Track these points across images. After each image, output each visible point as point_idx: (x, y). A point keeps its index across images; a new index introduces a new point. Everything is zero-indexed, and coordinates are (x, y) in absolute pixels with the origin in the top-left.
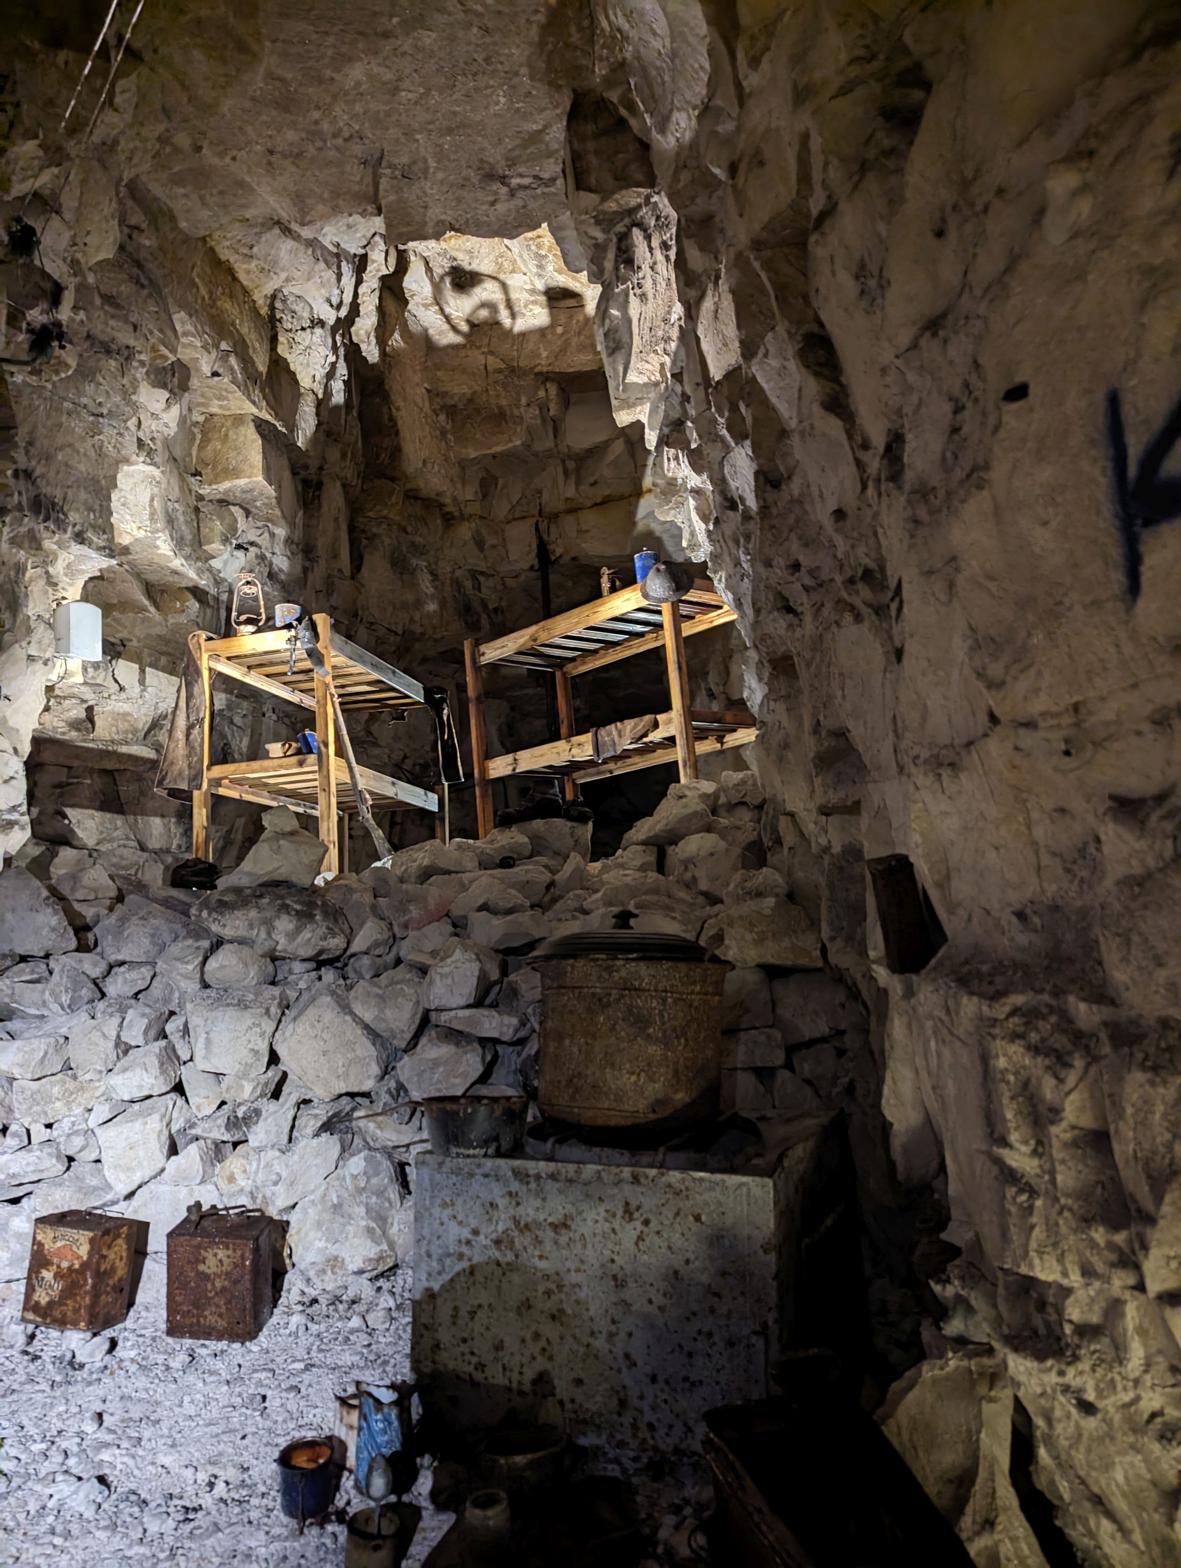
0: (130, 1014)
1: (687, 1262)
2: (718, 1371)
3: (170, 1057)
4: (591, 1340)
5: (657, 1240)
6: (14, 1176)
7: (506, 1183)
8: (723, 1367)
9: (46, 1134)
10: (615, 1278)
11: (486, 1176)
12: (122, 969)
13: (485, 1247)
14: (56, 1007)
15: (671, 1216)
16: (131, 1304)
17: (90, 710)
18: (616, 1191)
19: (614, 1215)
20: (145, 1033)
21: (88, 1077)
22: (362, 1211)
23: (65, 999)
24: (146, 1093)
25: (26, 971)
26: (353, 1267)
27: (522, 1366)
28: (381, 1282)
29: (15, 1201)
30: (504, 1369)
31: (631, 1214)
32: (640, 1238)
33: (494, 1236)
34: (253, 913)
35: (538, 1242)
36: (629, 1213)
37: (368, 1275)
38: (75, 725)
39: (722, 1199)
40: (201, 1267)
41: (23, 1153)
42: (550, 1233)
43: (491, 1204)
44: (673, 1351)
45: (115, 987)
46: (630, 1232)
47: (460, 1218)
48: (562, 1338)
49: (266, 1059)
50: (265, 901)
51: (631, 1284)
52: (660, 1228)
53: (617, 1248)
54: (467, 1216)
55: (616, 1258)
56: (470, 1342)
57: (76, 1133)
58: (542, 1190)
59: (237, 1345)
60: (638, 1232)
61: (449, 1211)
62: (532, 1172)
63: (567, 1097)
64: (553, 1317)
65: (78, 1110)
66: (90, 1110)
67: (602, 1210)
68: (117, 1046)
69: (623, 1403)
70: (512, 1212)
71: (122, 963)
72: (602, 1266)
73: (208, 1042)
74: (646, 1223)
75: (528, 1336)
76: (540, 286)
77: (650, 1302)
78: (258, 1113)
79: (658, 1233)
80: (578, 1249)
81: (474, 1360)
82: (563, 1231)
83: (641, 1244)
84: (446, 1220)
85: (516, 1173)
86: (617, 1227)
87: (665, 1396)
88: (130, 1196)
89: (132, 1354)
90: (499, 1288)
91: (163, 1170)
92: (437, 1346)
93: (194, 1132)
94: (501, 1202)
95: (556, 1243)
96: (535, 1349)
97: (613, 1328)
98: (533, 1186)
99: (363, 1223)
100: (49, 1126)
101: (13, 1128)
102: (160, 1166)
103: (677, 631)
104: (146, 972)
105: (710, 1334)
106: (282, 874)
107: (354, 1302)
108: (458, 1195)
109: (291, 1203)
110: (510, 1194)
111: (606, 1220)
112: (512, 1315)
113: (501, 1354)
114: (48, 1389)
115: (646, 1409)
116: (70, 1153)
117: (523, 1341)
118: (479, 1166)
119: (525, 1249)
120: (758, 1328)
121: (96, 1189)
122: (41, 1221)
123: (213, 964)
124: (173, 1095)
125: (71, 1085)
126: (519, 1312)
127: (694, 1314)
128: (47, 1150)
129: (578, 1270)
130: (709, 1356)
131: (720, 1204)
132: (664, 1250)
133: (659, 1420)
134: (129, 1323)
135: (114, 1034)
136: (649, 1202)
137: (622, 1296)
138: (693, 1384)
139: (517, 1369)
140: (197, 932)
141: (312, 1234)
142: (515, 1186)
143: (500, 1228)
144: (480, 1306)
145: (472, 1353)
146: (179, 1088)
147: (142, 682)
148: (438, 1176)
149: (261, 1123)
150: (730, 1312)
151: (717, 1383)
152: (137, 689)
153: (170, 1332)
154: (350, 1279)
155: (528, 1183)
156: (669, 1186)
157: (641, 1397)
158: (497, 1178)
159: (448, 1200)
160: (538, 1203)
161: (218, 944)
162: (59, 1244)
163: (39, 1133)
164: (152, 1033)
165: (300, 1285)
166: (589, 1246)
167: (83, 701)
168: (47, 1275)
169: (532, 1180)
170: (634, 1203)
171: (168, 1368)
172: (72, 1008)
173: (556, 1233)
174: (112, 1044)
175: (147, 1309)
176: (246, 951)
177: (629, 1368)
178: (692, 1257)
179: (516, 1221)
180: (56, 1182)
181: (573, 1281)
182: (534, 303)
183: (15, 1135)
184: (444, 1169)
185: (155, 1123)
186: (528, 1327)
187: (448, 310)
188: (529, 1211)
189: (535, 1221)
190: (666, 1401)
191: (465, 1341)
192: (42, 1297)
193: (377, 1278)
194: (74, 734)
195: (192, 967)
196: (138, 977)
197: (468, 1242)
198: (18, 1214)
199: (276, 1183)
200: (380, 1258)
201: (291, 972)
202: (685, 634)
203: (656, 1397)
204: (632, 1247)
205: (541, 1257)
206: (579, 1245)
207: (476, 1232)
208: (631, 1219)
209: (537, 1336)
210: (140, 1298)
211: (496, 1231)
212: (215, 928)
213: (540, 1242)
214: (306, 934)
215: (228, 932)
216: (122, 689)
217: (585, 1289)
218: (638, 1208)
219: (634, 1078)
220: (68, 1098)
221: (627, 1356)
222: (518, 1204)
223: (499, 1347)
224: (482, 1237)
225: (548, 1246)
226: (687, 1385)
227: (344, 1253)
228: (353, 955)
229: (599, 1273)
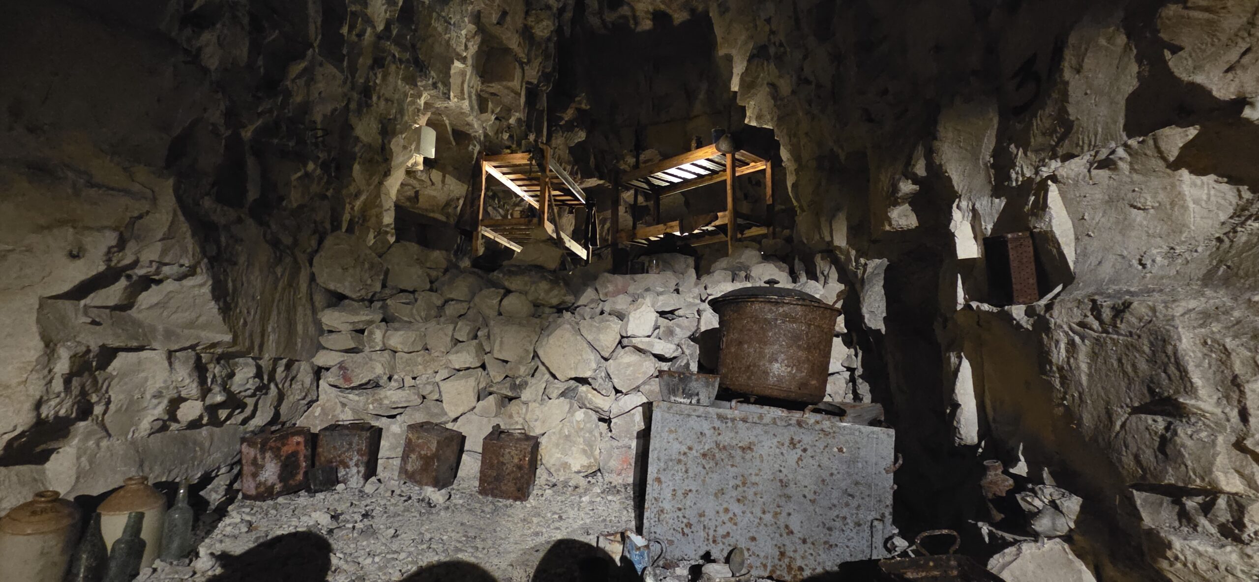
0: (460, 324)
1: (832, 474)
2: (849, 540)
3: (481, 350)
4: (763, 516)
5: (811, 461)
6: (394, 402)
7: (712, 422)
8: (853, 538)
9: (412, 382)
10: (781, 481)
11: (698, 416)
12: (453, 302)
13: (696, 457)
14: (418, 318)
15: (822, 447)
16: (455, 476)
17: (417, 193)
18: (785, 431)
19: (783, 445)
20: (468, 334)
21: (436, 354)
22: (581, 440)
23: (423, 314)
24: (467, 366)
25: (404, 298)
26: (575, 469)
27: (716, 527)
28: (590, 479)
29: (393, 417)
30: (705, 527)
31: (794, 445)
32: (800, 459)
33: (702, 451)
34: (527, 279)
35: (731, 456)
36: (793, 444)
37: (582, 474)
38: (409, 199)
39: (859, 440)
40: (501, 459)
41: (400, 391)
42: (739, 452)
43: (701, 433)
44: (818, 526)
45: (450, 310)
46: (792, 456)
47: (680, 440)
48: (744, 513)
49: (531, 356)
50: (533, 273)
51: (792, 485)
52: (813, 454)
53: (783, 464)
54: (685, 439)
55: (782, 469)
56: (683, 511)
57: (428, 383)
58: (735, 427)
59: (518, 503)
60: (798, 456)
61: (673, 436)
62: (729, 416)
63: (745, 377)
64: (739, 500)
65: (430, 371)
66: (437, 372)
67: (775, 440)
68: (452, 340)
69: (782, 554)
70: (715, 439)
71: (452, 300)
72: (773, 473)
73: (501, 343)
74: (805, 450)
75: (721, 510)
76: (651, 9)
77: (805, 496)
78: (526, 383)
79: (812, 457)
80: (757, 462)
81: (685, 521)
82: (749, 451)
83: (800, 462)
84: (671, 440)
85: (719, 417)
86: (785, 452)
87: (811, 551)
88: (456, 420)
89: (461, 502)
90: (704, 481)
91: (474, 408)
92: (662, 511)
93: (492, 389)
94: (708, 433)
95: (743, 458)
96: (726, 518)
97: (778, 510)
98: (730, 424)
99: (581, 447)
100: (414, 378)
101: (396, 377)
102: (473, 405)
103: (734, 171)
104: (465, 305)
105: (845, 518)
106: (540, 262)
107: (576, 487)
108: (680, 427)
109: (543, 432)
110: (714, 428)
111: (778, 447)
112: (712, 497)
113: (702, 519)
114: (418, 516)
115: (798, 558)
116: (424, 394)
117: (718, 512)
118: (695, 410)
119: (722, 460)
120: (879, 517)
121: (437, 414)
122: (411, 427)
123: (505, 302)
124: (481, 369)
125: (427, 358)
126: (716, 495)
127: (834, 506)
128: (413, 390)
129: (757, 475)
130: (843, 531)
131: (856, 442)
132: (815, 467)
133: (806, 565)
134: (454, 486)
135: (450, 334)
136: (807, 438)
137: (785, 492)
138: (831, 546)
139: (713, 528)
140: (495, 285)
141: (554, 450)
142: (717, 424)
143: (707, 447)
144: (690, 491)
145: (684, 517)
146: (483, 367)
147: (443, 181)
148: (667, 415)
149: (528, 389)
150: (859, 506)
151: (847, 547)
152: (440, 185)
153: (480, 493)
154: (573, 475)
155: (726, 423)
156: (822, 430)
157: (795, 551)
158: (706, 418)
159: (673, 429)
160: (732, 435)
161: (508, 292)
162: (420, 441)
163: (409, 381)
164: (471, 336)
165: (545, 476)
166: (765, 462)
167: (414, 188)
168: (413, 456)
169: (729, 421)
170: (796, 438)
171: (483, 511)
172: (426, 320)
173: (744, 452)
174: (449, 339)
175: (463, 480)
176: (523, 297)
177: (788, 534)
178: (835, 472)
179: (718, 445)
180: (416, 408)
181: (753, 481)
182: (648, 18)
183: (396, 381)
184: (672, 411)
185: (472, 382)
186: (721, 504)
187: (604, 17)
188: (726, 438)
189: (729, 445)
190: (812, 554)
191: (680, 509)
192: (409, 468)
193: (587, 476)
194: (408, 204)
195: (495, 302)
196: (461, 308)
197: (685, 454)
198: (394, 423)
199: (536, 420)
200: (589, 466)
201: (543, 313)
202: (737, 174)
203: (805, 551)
204: (794, 465)
205: (732, 466)
206: (758, 460)
207: (690, 449)
208: (795, 448)
209: (727, 510)
210: (460, 474)
211: (703, 448)
212: (507, 284)
213: (733, 457)
214: (555, 292)
215: (513, 287)
216: (433, 184)
217: (761, 486)
218: (799, 442)
219: (789, 369)
220: (426, 364)
221: (787, 527)
222: (719, 434)
223: (702, 515)
224: (694, 451)
225: (738, 459)
226: (827, 546)
227: (570, 461)
228: (578, 307)
229: (772, 477)
